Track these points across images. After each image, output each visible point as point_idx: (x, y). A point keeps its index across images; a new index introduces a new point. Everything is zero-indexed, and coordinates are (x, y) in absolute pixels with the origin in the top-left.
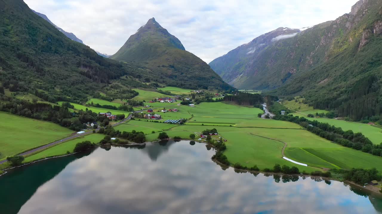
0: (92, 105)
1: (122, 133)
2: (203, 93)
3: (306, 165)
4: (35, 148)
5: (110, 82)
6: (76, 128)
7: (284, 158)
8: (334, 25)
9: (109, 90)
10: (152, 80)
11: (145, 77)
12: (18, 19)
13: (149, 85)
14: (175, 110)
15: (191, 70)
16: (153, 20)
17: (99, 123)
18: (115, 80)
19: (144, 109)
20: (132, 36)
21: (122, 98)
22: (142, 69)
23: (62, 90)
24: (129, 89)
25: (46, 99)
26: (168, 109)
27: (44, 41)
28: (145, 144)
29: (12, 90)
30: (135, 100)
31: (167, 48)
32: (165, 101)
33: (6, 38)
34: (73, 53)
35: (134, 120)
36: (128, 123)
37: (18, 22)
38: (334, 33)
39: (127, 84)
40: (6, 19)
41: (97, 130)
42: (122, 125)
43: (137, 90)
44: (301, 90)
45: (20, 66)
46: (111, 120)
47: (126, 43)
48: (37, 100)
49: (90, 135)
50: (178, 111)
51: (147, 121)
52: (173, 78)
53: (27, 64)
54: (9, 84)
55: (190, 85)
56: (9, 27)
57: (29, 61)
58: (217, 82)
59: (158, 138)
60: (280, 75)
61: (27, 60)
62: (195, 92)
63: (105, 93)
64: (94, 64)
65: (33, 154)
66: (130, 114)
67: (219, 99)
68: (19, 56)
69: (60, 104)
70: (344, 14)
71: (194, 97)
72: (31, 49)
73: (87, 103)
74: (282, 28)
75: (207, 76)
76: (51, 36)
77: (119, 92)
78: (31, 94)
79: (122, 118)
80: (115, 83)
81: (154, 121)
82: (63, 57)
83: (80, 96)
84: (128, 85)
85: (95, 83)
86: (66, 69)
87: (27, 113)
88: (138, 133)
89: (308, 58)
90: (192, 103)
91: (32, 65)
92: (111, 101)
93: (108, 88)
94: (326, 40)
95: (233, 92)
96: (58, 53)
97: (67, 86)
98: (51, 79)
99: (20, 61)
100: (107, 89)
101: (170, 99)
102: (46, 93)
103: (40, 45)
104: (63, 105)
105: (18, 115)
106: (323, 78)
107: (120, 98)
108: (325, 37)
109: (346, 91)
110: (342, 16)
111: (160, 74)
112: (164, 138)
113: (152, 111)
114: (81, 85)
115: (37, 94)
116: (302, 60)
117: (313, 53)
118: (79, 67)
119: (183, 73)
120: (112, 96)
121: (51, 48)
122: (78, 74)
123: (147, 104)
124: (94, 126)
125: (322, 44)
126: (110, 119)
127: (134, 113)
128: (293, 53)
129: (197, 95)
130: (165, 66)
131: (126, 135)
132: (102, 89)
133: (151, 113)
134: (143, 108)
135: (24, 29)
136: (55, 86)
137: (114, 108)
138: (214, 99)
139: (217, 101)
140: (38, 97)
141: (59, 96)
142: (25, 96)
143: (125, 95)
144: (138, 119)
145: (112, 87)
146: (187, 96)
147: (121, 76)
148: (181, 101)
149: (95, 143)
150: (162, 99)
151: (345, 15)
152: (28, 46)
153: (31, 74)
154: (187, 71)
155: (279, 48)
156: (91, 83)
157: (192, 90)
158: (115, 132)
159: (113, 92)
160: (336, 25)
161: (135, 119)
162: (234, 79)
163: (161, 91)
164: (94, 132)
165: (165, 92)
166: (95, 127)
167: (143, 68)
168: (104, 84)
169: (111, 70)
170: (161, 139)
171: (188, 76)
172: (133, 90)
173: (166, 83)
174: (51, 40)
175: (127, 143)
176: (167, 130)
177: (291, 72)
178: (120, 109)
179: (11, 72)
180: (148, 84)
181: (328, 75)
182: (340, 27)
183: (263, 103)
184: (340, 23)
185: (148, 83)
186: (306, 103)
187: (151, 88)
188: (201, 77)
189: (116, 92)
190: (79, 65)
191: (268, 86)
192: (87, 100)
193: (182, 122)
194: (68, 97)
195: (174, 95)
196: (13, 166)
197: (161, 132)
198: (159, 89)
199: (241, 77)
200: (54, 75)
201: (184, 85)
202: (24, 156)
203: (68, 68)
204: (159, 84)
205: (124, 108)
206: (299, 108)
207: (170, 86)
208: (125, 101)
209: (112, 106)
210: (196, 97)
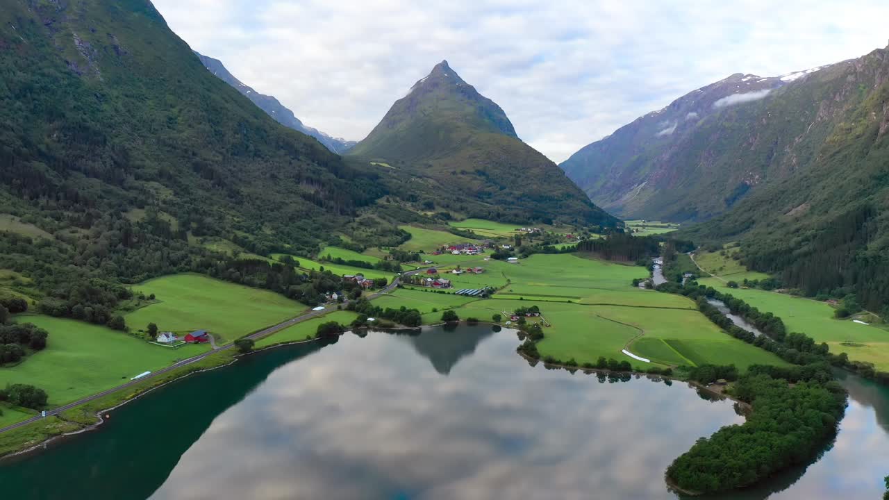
0: (328, 260)
1: (384, 311)
2: (539, 235)
3: (648, 361)
4: (260, 331)
5: (358, 213)
6: (310, 301)
7: (624, 351)
8: (849, 76)
9: (358, 229)
10: (438, 204)
11: (425, 199)
12: (190, 92)
13: (433, 215)
14: (479, 270)
15: (523, 180)
16: (444, 65)
17: (345, 295)
18: (366, 208)
19: (420, 268)
20: (398, 102)
21: (380, 246)
22: (420, 181)
23: (274, 232)
24: (392, 227)
25: (252, 249)
26: (465, 269)
27: (235, 133)
28: (420, 329)
29: (196, 233)
30: (404, 250)
31: (472, 132)
32: (461, 252)
33: (174, 134)
34: (286, 155)
35: (403, 288)
36: (393, 294)
37: (189, 99)
38: (848, 94)
39: (389, 215)
40: (170, 94)
41: (344, 305)
42: (384, 297)
43: (407, 228)
44: (748, 227)
45: (202, 187)
46: (364, 288)
47: (386, 118)
48: (239, 252)
49: (334, 313)
50: (484, 272)
51: (426, 291)
52: (482, 198)
53: (212, 182)
54: (190, 224)
55: (516, 215)
56: (175, 110)
57: (214, 177)
58: (578, 205)
59: (442, 320)
60: (724, 188)
61: (210, 174)
62: (524, 230)
63: (350, 236)
64: (327, 176)
65: (261, 339)
66: (395, 278)
67: (569, 247)
68: (197, 168)
69: (276, 258)
70: (874, 51)
71: (518, 244)
72: (214, 152)
73: (320, 256)
74: (742, 76)
75: (557, 193)
76: (247, 121)
77: (375, 234)
78: (225, 241)
79: (382, 284)
80: (366, 214)
81: (437, 290)
82: (268, 163)
83: (306, 242)
84: (392, 219)
85: (329, 216)
86: (278, 188)
87: (234, 276)
88: (409, 311)
89: (787, 149)
90: (513, 255)
91: (220, 183)
92: (360, 251)
93: (355, 225)
94: (829, 109)
95: (606, 230)
96: (259, 156)
97: (282, 223)
98: (254, 211)
99: (199, 176)
100: (353, 228)
101: (470, 247)
102: (251, 238)
103: (229, 142)
104: (281, 260)
105: (220, 278)
106: (796, 202)
107: (376, 246)
108: (828, 103)
109: (814, 236)
110: (868, 55)
111: (456, 189)
112: (450, 320)
113: (436, 272)
114: (306, 221)
115: (236, 241)
116: (775, 154)
117: (801, 140)
118: (299, 183)
119: (505, 188)
120: (362, 241)
121: (247, 147)
122: (300, 200)
123: (427, 258)
124: (338, 297)
125: (821, 118)
126: (362, 286)
127: (403, 276)
128: (756, 139)
129: (527, 237)
130: (467, 173)
131: (391, 314)
132: (343, 228)
133: (433, 276)
134: (418, 266)
135: (200, 113)
136: (262, 224)
137: (367, 266)
138: (559, 247)
139: (564, 251)
140: (239, 245)
141: (272, 244)
142: (216, 243)
143: (386, 240)
144: (410, 287)
145: (361, 224)
146: (506, 241)
147: (378, 197)
148: (493, 252)
149: (345, 325)
150: (453, 247)
151: (874, 53)
152: (210, 146)
153: (219, 202)
154: (513, 182)
155: (727, 124)
156: (323, 215)
157: (519, 227)
158: (372, 309)
159: (364, 233)
160: (854, 76)
161: (405, 286)
162: (625, 193)
163: (456, 230)
164: (340, 308)
165: (462, 231)
166: (340, 300)
167: (420, 177)
168: (347, 218)
169: (357, 187)
170: (445, 321)
171: (516, 192)
172: (401, 227)
173: (468, 213)
174: (247, 131)
175: (392, 326)
176: (458, 307)
177: (748, 182)
178: (379, 267)
179: (188, 199)
180: (430, 213)
181: (808, 196)
182: (861, 80)
183: (658, 257)
184: (862, 70)
185: (431, 211)
186: (736, 259)
187: (436, 223)
188: (543, 194)
189: (369, 234)
190: (298, 179)
191: (694, 214)
192: (319, 251)
193: (487, 294)
194: (287, 246)
195: (480, 238)
196: (242, 353)
197: (447, 311)
198: (453, 224)
199: (643, 189)
200: (258, 202)
201: (504, 215)
202: (253, 338)
203: (280, 186)
204: (452, 213)
205: (385, 267)
206: (721, 269)
207: (474, 217)
208: (386, 252)
209: (364, 263)
210: (523, 243)
